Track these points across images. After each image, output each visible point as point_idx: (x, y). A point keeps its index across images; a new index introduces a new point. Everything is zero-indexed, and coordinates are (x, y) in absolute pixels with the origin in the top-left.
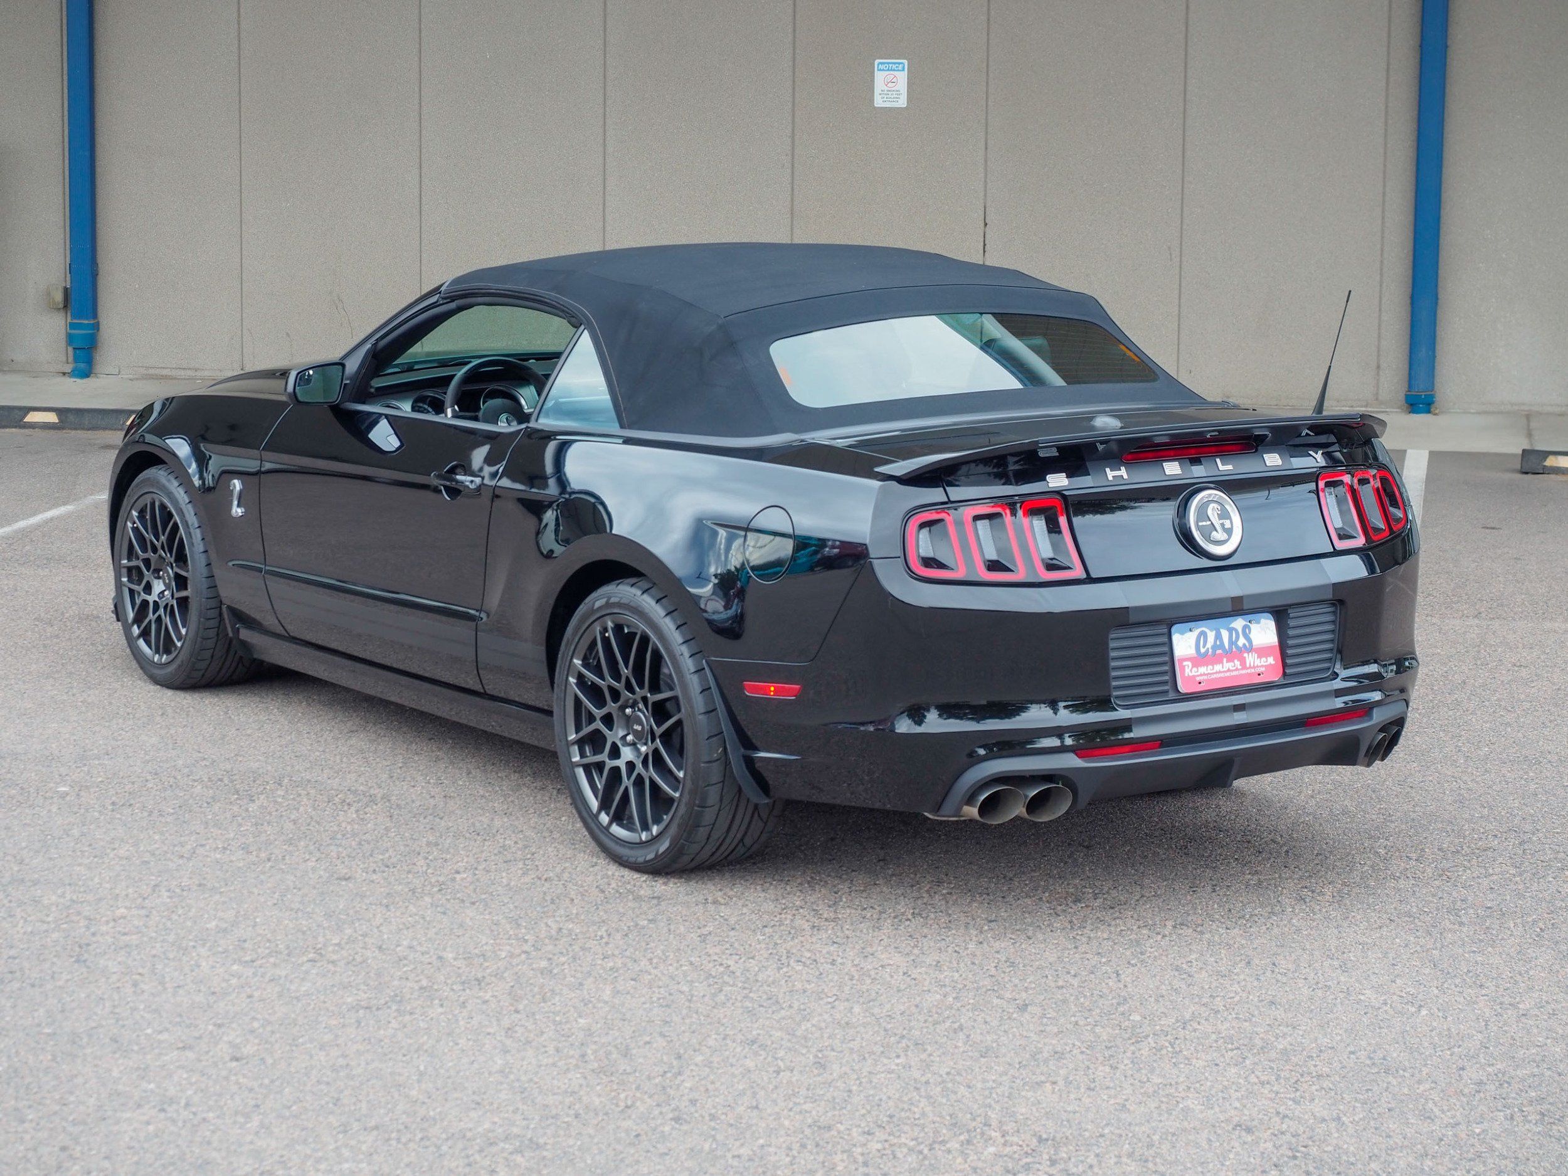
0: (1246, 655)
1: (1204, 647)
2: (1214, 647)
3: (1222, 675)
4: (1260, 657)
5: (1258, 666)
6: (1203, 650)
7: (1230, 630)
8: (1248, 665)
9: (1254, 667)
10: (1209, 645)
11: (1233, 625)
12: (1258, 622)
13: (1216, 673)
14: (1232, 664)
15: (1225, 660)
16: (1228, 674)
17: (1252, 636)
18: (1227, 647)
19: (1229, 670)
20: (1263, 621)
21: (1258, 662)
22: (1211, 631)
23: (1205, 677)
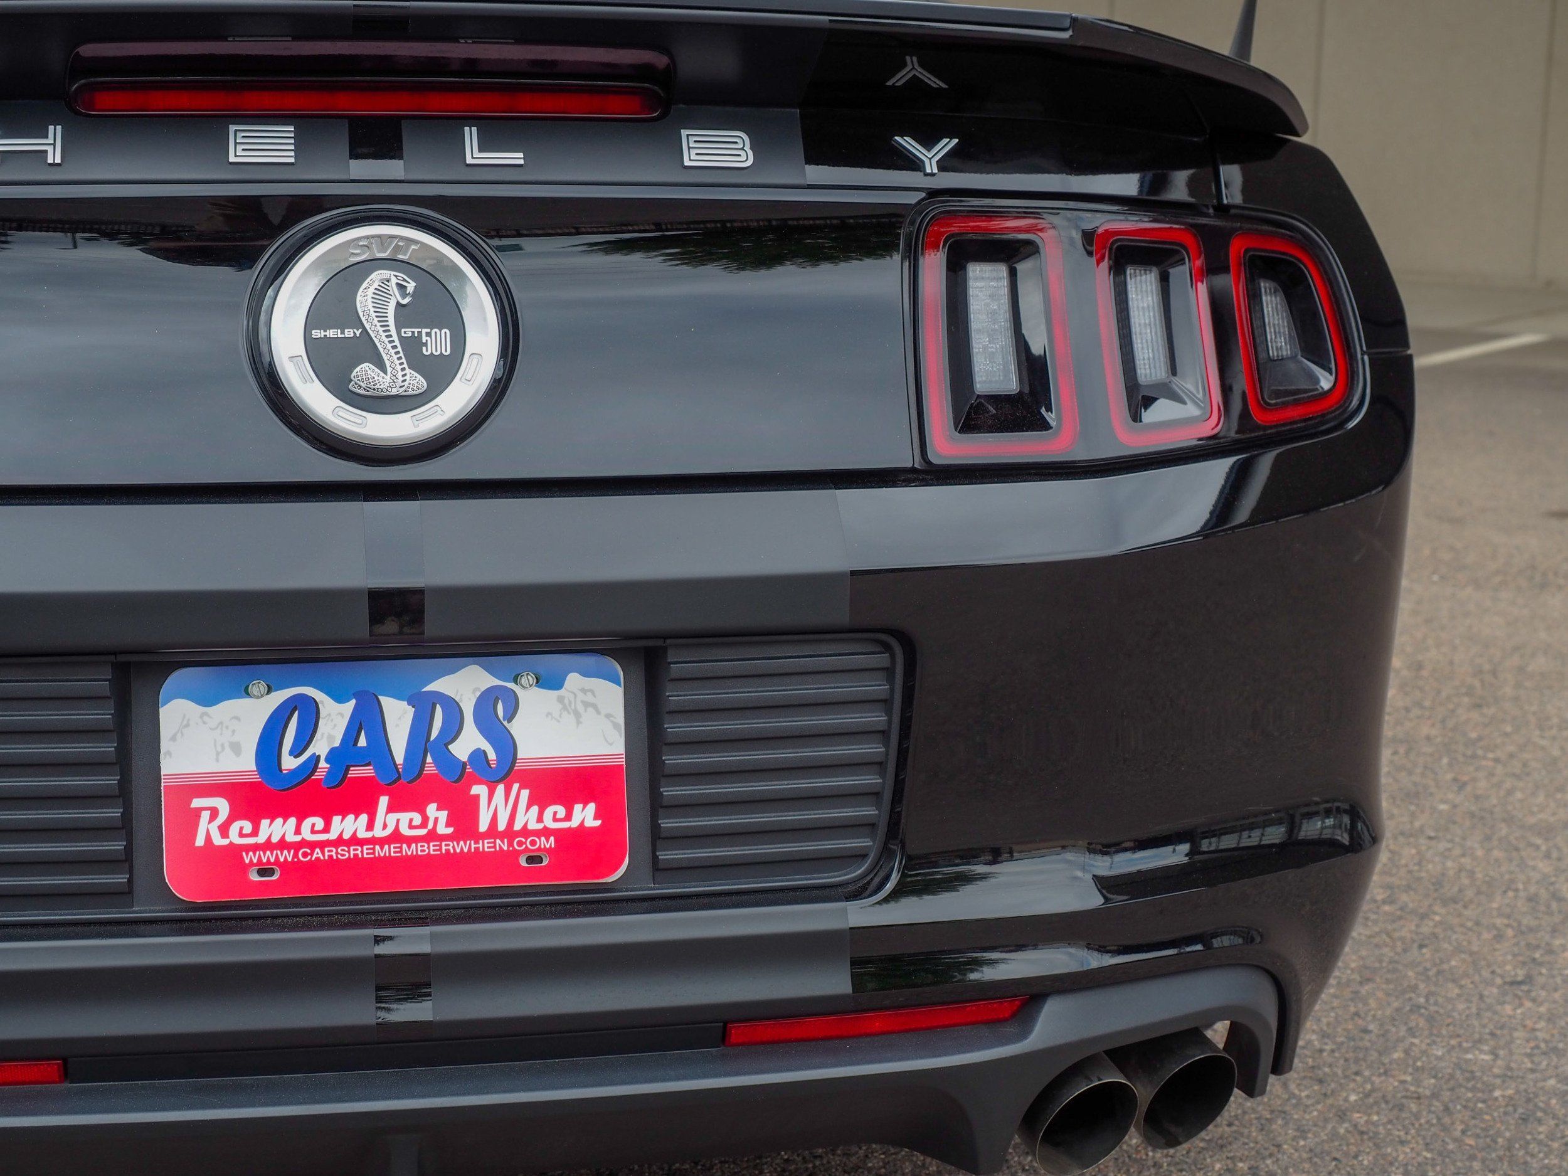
0: (479, 790)
1: (296, 752)
2: (341, 755)
3: (365, 852)
4: (540, 800)
5: (525, 832)
6: (289, 763)
7: (424, 705)
8: (483, 826)
9: (509, 833)
10: (321, 747)
11: (442, 685)
12: (550, 682)
13: (339, 842)
14: (417, 819)
15: (384, 801)
16: (389, 850)
17: (517, 728)
18: (399, 758)
19: (396, 837)
20: (574, 680)
21: (527, 818)
22: (339, 699)
23: (287, 856)
